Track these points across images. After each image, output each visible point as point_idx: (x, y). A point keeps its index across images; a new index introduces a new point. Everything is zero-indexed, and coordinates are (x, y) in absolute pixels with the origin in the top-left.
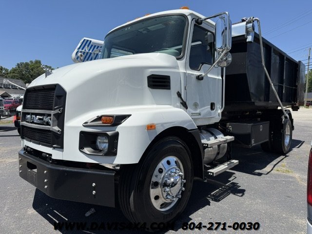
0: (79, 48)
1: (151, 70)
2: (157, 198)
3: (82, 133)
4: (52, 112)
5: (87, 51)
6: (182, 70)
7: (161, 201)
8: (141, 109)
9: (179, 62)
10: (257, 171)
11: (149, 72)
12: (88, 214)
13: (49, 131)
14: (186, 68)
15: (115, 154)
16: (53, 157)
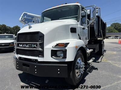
0: (22, 17)
1: (71, 26)
2: (77, 73)
3: (52, 51)
4: (38, 43)
5: (26, 18)
6: (79, 26)
7: (79, 74)
8: (71, 40)
9: (78, 23)
10: (97, 61)
11: (71, 27)
12: (46, 82)
13: (37, 50)
14: (80, 25)
15: (66, 58)
16: (39, 61)
